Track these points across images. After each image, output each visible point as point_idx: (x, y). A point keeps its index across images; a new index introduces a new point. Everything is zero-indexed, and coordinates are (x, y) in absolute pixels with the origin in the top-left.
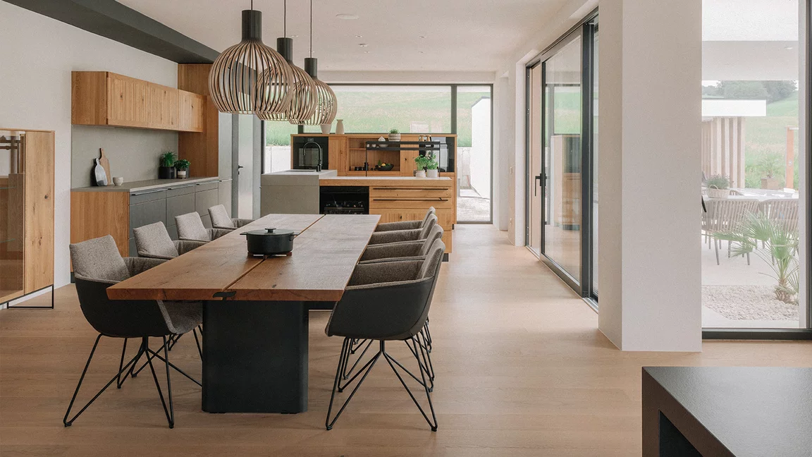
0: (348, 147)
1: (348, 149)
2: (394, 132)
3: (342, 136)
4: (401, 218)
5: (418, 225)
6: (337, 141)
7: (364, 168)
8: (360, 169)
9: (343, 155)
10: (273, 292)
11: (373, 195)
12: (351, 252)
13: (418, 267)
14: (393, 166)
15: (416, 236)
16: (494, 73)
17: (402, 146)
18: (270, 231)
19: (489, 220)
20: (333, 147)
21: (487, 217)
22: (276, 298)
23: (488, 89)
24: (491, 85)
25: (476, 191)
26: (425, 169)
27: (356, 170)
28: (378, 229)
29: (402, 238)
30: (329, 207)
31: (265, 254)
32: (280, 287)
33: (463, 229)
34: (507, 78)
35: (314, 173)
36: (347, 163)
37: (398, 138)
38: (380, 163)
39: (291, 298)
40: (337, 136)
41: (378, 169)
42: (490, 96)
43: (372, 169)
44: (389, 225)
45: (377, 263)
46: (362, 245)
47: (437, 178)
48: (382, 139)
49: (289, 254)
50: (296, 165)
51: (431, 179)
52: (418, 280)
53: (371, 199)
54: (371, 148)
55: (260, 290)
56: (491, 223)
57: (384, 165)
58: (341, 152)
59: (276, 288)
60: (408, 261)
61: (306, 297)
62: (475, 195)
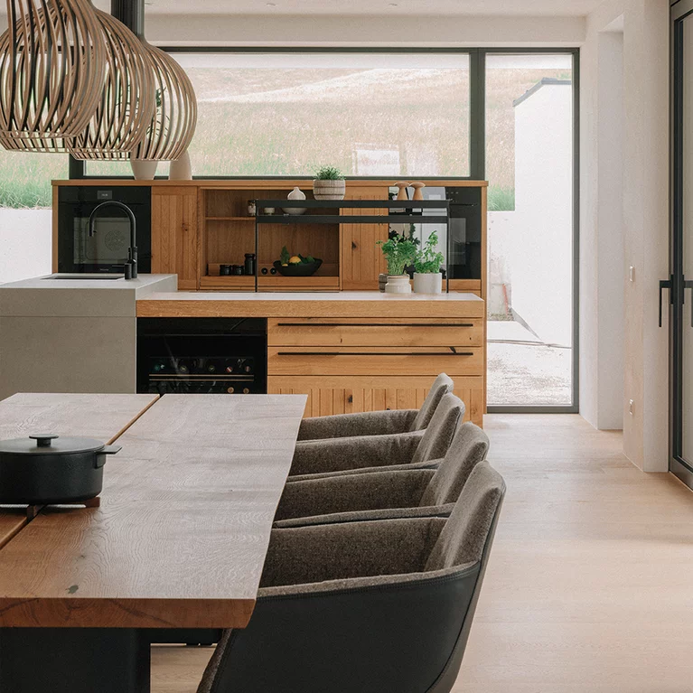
0: (201, 213)
1: (202, 219)
2: (328, 176)
3: (186, 186)
4: (350, 400)
5: (406, 423)
6: (174, 198)
7: (244, 269)
8: (233, 271)
9: (191, 233)
10: (72, 605)
11: (276, 340)
12: (252, 496)
13: (430, 536)
14: (318, 262)
15: (407, 452)
16: (584, 19)
17: (344, 212)
18: (43, 442)
19: (570, 403)
20: (164, 213)
21: (565, 397)
22: (79, 621)
23: (566, 62)
24: (575, 52)
25: (525, 325)
26: (410, 271)
27: (222, 272)
28: (306, 432)
29: (371, 457)
30: (161, 371)
31: (31, 504)
32: (87, 591)
33: (505, 427)
34: (621, 33)
35: (120, 283)
36: (200, 255)
37: (339, 192)
38: (285, 254)
39: (119, 621)
40: (173, 186)
41: (284, 271)
42: (570, 78)
43: (265, 272)
44: (330, 422)
45: (321, 526)
46: (276, 478)
47: (442, 297)
48: (297, 195)
49: (92, 502)
50: (67, 260)
51: (423, 298)
52: (441, 572)
53: (271, 352)
54: (262, 218)
55: (37, 600)
56: (574, 410)
57: (296, 260)
58: (184, 228)
59: (78, 595)
60: (400, 520)
61: (158, 619)
62: (526, 335)
